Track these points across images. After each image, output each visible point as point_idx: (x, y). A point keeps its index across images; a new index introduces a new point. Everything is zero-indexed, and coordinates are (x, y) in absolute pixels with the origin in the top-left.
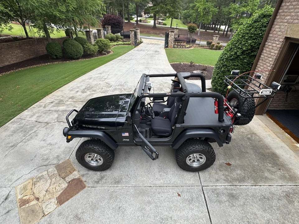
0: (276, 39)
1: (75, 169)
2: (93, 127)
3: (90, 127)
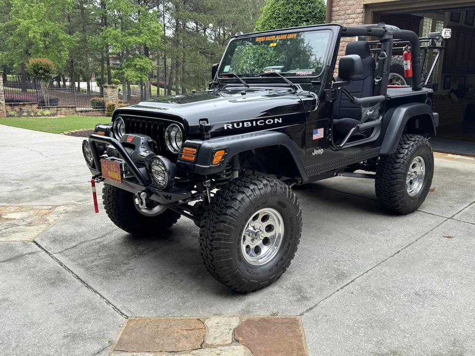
0: (349, 12)
1: (199, 320)
2: (254, 125)
3: (245, 126)
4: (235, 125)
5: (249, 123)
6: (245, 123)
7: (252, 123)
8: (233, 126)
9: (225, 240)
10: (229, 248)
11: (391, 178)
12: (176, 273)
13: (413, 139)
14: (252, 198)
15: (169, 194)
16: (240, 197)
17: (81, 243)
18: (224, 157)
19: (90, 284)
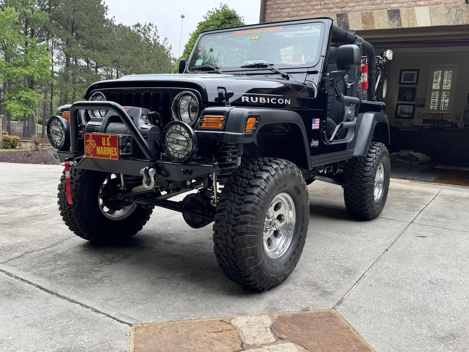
1: (222, 321)
2: (268, 102)
3: (261, 102)
4: (252, 98)
5: (264, 99)
6: (260, 98)
7: (266, 100)
8: (250, 100)
9: (252, 223)
10: (256, 233)
11: (362, 181)
12: (167, 277)
13: (378, 145)
14: (276, 177)
15: (189, 168)
16: (265, 175)
17: (27, 253)
18: (256, 125)
19: (61, 294)
